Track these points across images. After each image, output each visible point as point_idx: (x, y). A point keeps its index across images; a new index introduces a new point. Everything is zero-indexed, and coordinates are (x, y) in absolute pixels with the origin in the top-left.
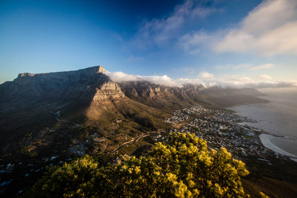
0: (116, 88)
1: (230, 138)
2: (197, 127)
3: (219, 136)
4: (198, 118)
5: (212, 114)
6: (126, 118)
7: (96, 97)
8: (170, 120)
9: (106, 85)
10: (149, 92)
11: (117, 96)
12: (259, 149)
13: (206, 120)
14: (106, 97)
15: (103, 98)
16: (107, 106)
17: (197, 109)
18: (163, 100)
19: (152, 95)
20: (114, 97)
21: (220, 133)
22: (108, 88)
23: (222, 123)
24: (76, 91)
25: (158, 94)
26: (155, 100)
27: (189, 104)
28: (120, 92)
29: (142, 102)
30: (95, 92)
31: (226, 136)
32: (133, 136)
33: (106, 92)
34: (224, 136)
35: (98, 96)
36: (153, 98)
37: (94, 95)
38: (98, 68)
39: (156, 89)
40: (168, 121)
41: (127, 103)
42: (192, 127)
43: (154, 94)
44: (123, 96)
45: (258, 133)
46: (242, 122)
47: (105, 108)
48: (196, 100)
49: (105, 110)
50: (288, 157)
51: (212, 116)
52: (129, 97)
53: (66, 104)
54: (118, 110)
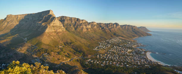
0: (60, 25)
1: (133, 56)
2: (115, 51)
3: (128, 56)
4: (116, 46)
6: (66, 45)
7: (47, 31)
8: (98, 48)
9: (53, 23)
10: (83, 28)
11: (60, 30)
12: (146, 61)
13: (120, 47)
14: (53, 30)
15: (51, 31)
16: (54, 36)
17: (115, 40)
18: (93, 34)
19: (85, 30)
20: (59, 30)
21: (128, 54)
22: (54, 25)
24: (36, 26)
25: (89, 30)
26: (87, 33)
27: (110, 37)
28: (63, 27)
29: (77, 35)
30: (47, 27)
33: (53, 27)
34: (130, 56)
35: (48, 30)
36: (85, 33)
37: (46, 29)
38: (49, 11)
39: (88, 26)
40: (96, 49)
41: (66, 35)
42: (112, 52)
44: (65, 30)
45: (146, 52)
47: (52, 38)
48: (115, 34)
49: (52, 39)
50: (157, 63)
51: (124, 44)
52: (68, 31)
53: (30, 34)
54: (61, 40)
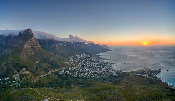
0: (36, 42)
1: (100, 68)
2: (84, 65)
3: (96, 68)
4: (84, 60)
5: (90, 57)
6: (42, 60)
7: (25, 46)
8: (69, 62)
9: (31, 40)
10: (56, 46)
11: (37, 47)
13: (88, 61)
14: (30, 47)
16: (31, 52)
17: (83, 55)
20: (35, 47)
21: (96, 66)
22: (32, 42)
23: (96, 61)
25: (61, 47)
28: (39, 44)
30: (25, 44)
31: (99, 67)
32: (46, 72)
33: (31, 44)
34: (98, 68)
36: (58, 50)
39: (60, 44)
40: (67, 63)
41: (42, 51)
42: (81, 65)
43: (58, 47)
44: (40, 47)
45: (111, 64)
46: (104, 60)
49: (30, 55)
52: (44, 48)
